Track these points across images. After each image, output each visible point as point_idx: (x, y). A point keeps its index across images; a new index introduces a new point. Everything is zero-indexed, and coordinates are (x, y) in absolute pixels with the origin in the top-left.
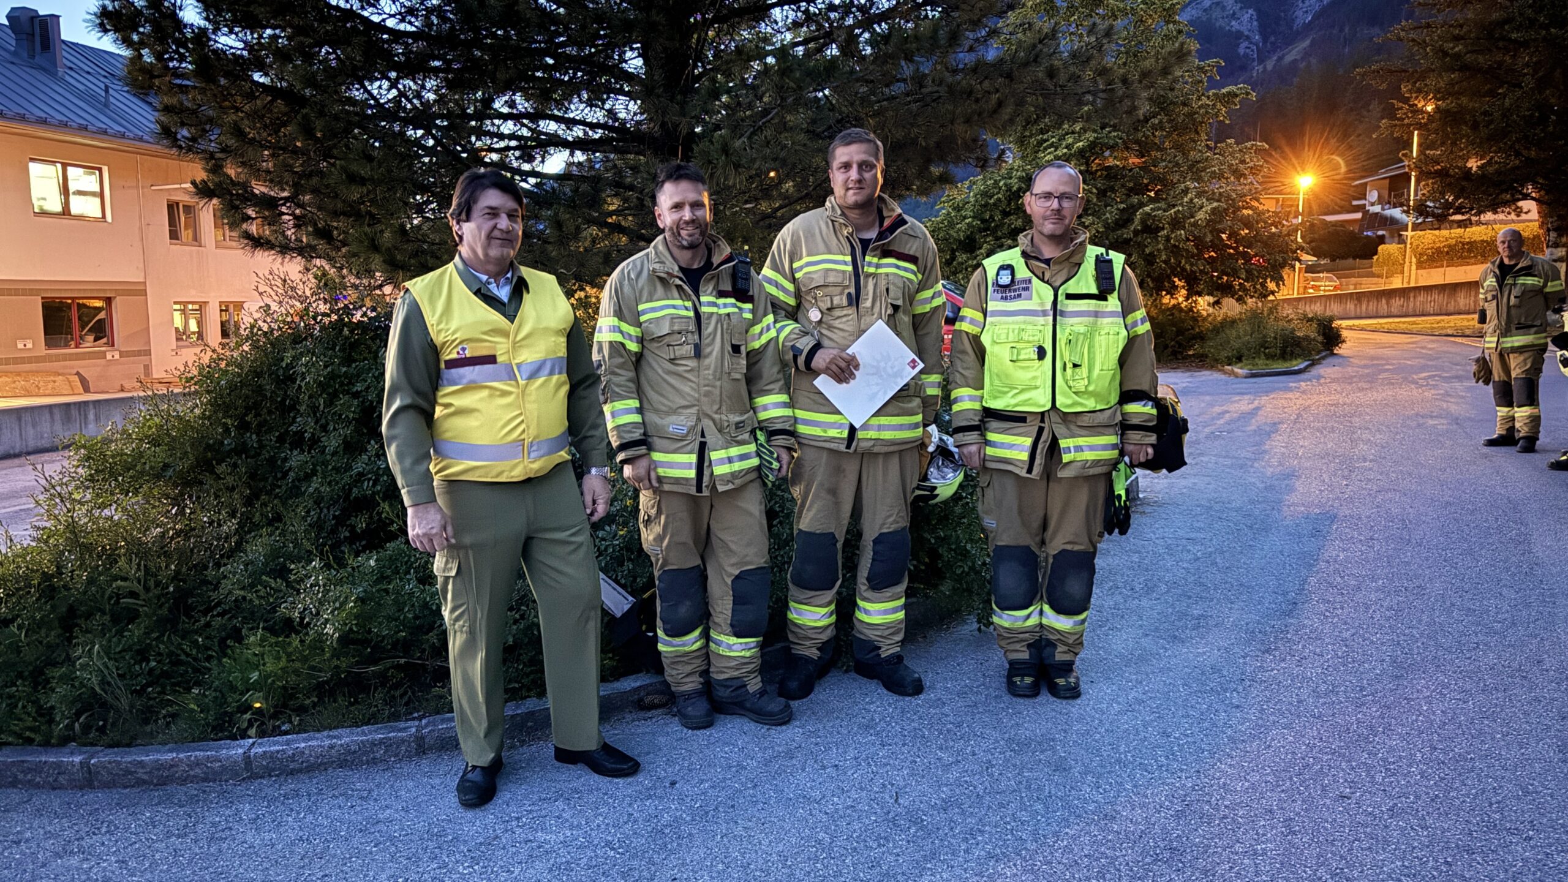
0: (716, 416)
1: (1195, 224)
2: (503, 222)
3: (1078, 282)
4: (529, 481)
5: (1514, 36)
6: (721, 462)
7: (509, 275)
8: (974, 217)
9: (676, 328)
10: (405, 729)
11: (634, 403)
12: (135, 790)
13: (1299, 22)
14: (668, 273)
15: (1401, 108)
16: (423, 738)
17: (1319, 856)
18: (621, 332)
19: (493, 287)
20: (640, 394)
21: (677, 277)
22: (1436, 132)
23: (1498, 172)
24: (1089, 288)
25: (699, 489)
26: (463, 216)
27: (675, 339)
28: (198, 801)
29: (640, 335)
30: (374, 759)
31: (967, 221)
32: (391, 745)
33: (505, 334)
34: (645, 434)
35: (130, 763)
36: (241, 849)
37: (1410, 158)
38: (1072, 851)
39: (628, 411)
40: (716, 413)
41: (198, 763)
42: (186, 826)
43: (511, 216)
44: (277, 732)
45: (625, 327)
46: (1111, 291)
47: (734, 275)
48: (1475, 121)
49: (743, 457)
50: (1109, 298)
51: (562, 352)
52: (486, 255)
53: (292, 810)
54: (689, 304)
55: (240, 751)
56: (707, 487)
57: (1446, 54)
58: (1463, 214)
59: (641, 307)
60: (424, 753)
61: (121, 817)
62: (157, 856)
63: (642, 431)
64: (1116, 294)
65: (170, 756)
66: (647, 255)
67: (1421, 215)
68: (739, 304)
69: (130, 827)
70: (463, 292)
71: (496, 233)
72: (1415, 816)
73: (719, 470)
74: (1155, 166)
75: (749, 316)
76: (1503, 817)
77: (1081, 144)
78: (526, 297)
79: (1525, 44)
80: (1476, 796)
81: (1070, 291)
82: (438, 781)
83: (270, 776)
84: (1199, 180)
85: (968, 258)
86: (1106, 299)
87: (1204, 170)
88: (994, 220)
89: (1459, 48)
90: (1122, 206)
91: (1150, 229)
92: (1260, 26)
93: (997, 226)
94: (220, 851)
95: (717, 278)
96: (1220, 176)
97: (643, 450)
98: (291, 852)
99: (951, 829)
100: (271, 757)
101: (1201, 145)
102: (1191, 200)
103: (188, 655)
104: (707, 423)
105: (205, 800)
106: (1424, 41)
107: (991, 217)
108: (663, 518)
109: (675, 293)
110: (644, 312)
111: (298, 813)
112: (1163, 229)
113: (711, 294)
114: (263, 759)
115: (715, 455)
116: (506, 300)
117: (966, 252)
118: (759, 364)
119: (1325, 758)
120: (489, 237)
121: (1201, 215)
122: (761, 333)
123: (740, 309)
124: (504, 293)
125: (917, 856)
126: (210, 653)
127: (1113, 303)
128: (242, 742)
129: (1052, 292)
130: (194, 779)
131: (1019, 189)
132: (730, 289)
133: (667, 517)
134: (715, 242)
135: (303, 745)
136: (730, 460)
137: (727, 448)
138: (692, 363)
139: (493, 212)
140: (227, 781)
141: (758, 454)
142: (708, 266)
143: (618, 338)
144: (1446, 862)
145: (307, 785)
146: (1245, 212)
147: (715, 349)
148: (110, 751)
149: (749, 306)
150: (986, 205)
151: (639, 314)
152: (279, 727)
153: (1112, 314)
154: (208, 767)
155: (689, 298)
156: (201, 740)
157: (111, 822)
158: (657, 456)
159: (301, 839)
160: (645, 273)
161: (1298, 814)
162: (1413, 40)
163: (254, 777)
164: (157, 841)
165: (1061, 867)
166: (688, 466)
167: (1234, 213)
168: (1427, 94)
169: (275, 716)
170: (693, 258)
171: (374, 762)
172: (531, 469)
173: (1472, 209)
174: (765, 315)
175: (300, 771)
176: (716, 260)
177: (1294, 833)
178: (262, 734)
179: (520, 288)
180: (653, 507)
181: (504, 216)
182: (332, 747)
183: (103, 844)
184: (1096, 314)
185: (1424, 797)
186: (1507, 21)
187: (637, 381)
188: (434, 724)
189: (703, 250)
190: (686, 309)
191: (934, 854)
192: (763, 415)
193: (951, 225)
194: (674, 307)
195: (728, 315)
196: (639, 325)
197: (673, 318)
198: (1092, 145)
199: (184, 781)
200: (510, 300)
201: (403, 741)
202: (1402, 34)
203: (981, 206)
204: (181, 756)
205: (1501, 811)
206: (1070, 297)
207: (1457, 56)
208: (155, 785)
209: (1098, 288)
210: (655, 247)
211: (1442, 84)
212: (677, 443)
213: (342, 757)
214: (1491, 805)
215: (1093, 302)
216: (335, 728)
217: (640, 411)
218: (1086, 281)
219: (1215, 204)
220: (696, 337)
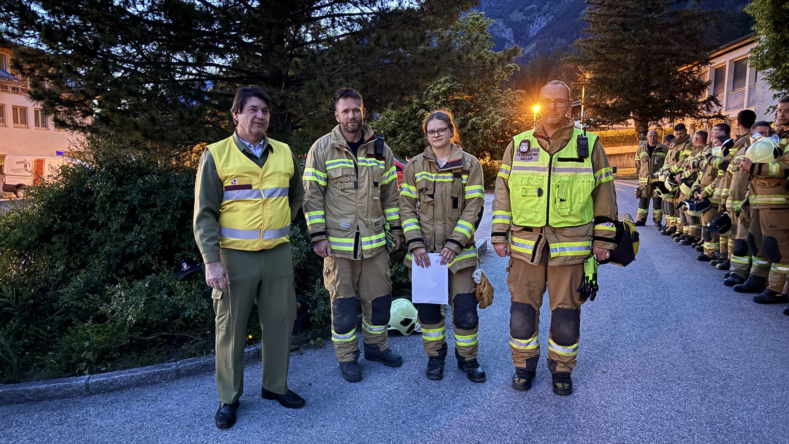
0: (365, 219)
1: (495, 127)
2: (260, 114)
3: (566, 152)
4: (263, 251)
5: (626, 47)
6: (367, 243)
7: (262, 143)
8: (395, 121)
9: (345, 173)
10: (169, 367)
11: (322, 213)
12: (24, 405)
13: (531, 35)
14: (340, 145)
15: (580, 77)
16: (179, 370)
17: (600, 396)
18: (316, 176)
19: (252, 149)
20: (325, 208)
21: (345, 147)
22: (594, 87)
23: (620, 107)
24: (572, 155)
25: (355, 257)
26: (239, 111)
27: (343, 179)
28: (63, 408)
29: (326, 177)
30: (154, 381)
31: (392, 122)
32: (163, 375)
33: (257, 175)
34: (326, 229)
35: (22, 391)
36: (96, 429)
37: (581, 98)
38: (498, 401)
39: (318, 217)
40: (365, 217)
41: (60, 389)
42: (61, 420)
43: (264, 111)
44: (99, 371)
45: (318, 173)
46: (587, 156)
47: (375, 146)
48: (611, 84)
49: (379, 240)
50: (585, 160)
51: (287, 185)
52: (250, 132)
53: (117, 409)
54: (351, 161)
55: (83, 381)
56: (360, 255)
57: (598, 54)
58: (605, 124)
59: (327, 163)
60: (180, 378)
61: (21, 417)
62: (50, 435)
63: (324, 227)
64: (589, 158)
65: (44, 386)
66: (330, 135)
67: (588, 124)
68: (378, 161)
69: (29, 423)
70: (236, 152)
71: (256, 120)
72: (634, 378)
73: (365, 247)
74: (476, 100)
75: (383, 167)
76: (667, 376)
77: (444, 88)
78: (270, 155)
79: (629, 51)
80: (655, 368)
81: (560, 157)
82: (190, 391)
83: (99, 393)
84: (496, 106)
85: (393, 140)
86: (583, 161)
87: (498, 102)
88: (405, 122)
89: (603, 51)
90: (462, 118)
91: (474, 128)
92: (514, 36)
93: (406, 125)
94: (84, 430)
95: (366, 148)
96: (505, 105)
97: (324, 237)
98: (124, 428)
99: (444, 395)
100: (100, 384)
101: (496, 91)
102: (493, 116)
103: (43, 336)
104: (360, 222)
105: (67, 407)
106: (589, 47)
107: (404, 121)
108: (336, 271)
109: (345, 155)
110: (329, 165)
111: (121, 410)
112: (480, 129)
113: (363, 156)
114: (96, 385)
115: (363, 240)
116: (259, 157)
117: (392, 137)
118: (388, 191)
119: (594, 357)
120: (252, 122)
121: (497, 123)
122: (389, 176)
123: (378, 163)
124: (258, 152)
125: (432, 408)
126: (55, 334)
127: (587, 163)
128: (83, 377)
129: (549, 157)
130: (57, 397)
131: (416, 108)
132: (373, 153)
133: (339, 271)
134: (366, 129)
135: (117, 377)
136: (371, 242)
137: (370, 236)
138: (353, 191)
139: (254, 109)
140: (76, 397)
141: (386, 238)
142: (362, 141)
143: (315, 179)
144: (650, 395)
145: (124, 396)
146: (516, 122)
147: (365, 184)
148: (8, 385)
149: (383, 162)
150: (401, 115)
151: (326, 166)
152: (100, 369)
153: (587, 170)
154: (65, 391)
155: (352, 158)
156: (58, 377)
157: (17, 421)
158: (331, 239)
159: (127, 422)
160: (329, 145)
161: (588, 380)
162: (585, 47)
163: (91, 394)
164: (47, 428)
165: (495, 408)
166: (350, 245)
167: (511, 122)
168: (590, 70)
169: (96, 364)
170: (354, 138)
171: (154, 383)
172: (264, 245)
173: (609, 122)
174: (391, 166)
175: (115, 390)
176: (366, 138)
177: (588, 388)
178: (91, 373)
179: (269, 149)
180: (331, 265)
181: (260, 111)
182: (132, 377)
183: (17, 431)
184: (577, 170)
185: (636, 370)
186: (622, 41)
187: (324, 201)
188: (184, 363)
189: (360, 132)
190: (350, 163)
191: (439, 407)
192: (389, 218)
193: (385, 124)
194: (344, 162)
195: (372, 167)
196: (326, 172)
197: (343, 168)
198: (449, 89)
199: (51, 399)
200: (261, 157)
201: (169, 372)
202: (580, 43)
203: (399, 115)
204: (50, 386)
205: (666, 374)
206: (560, 160)
207: (603, 55)
208: (36, 402)
209: (578, 155)
210: (334, 131)
211: (596, 67)
212: (344, 233)
213: (138, 382)
214: (662, 372)
215: (575, 163)
216: (132, 367)
217: (324, 217)
218: (571, 151)
219: (503, 118)
220: (355, 178)
